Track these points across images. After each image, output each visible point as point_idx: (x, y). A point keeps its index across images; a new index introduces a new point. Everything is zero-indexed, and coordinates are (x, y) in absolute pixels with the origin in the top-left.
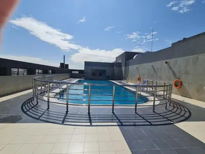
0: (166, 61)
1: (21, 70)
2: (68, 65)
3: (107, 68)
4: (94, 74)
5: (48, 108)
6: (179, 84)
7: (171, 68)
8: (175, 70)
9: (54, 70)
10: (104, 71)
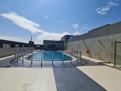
0: (83, 40)
1: (7, 45)
2: (34, 42)
3: (56, 44)
4: (49, 47)
5: (23, 63)
6: (88, 52)
7: (85, 44)
8: (87, 45)
9: (26, 45)
10: (55, 46)
